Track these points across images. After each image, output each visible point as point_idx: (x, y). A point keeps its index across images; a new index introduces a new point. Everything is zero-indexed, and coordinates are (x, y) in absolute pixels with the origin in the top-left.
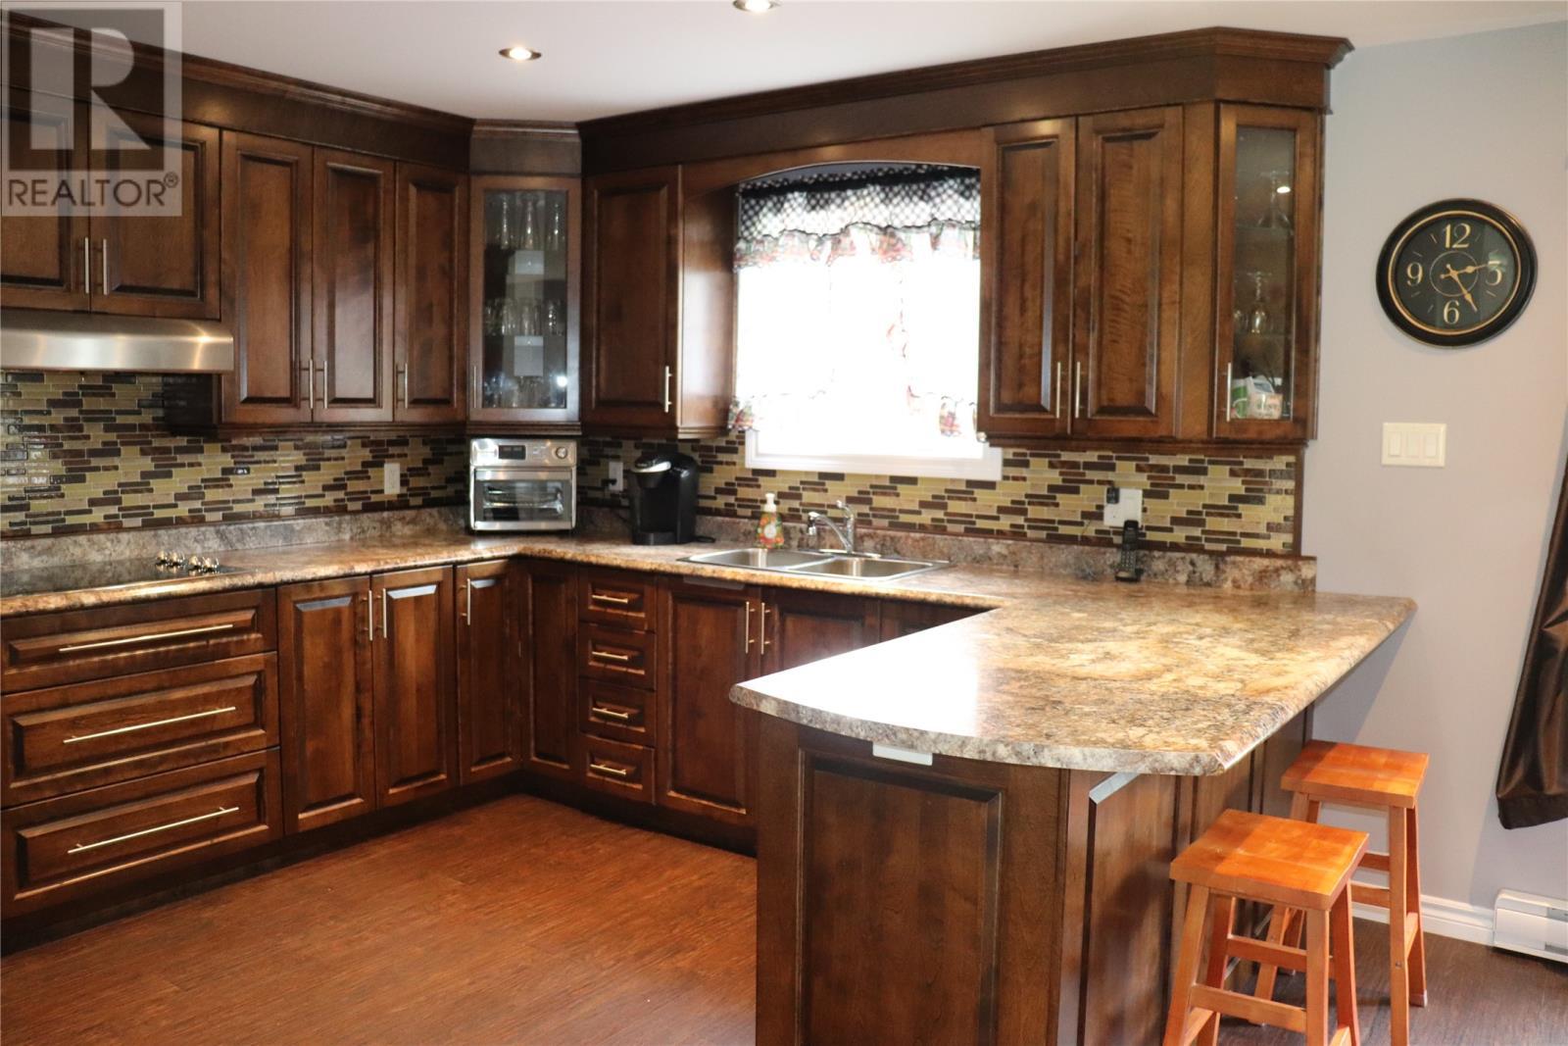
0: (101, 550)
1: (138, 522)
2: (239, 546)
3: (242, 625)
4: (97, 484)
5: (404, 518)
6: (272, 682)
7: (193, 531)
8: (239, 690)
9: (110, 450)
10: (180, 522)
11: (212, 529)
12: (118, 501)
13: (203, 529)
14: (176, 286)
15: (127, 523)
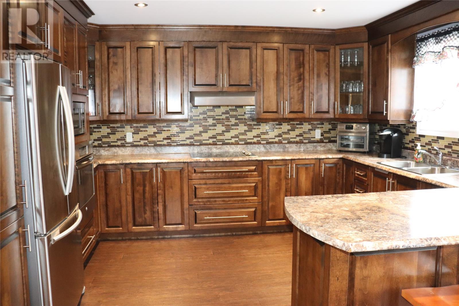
0: (233, 149)
1: (243, 143)
2: (270, 150)
3: (252, 170)
4: (233, 133)
5: (321, 145)
6: (260, 186)
7: (257, 146)
8: (251, 187)
9: (236, 125)
10: (254, 143)
11: (262, 145)
12: (238, 137)
13: (260, 145)
14: (244, 84)
15: (240, 143)
